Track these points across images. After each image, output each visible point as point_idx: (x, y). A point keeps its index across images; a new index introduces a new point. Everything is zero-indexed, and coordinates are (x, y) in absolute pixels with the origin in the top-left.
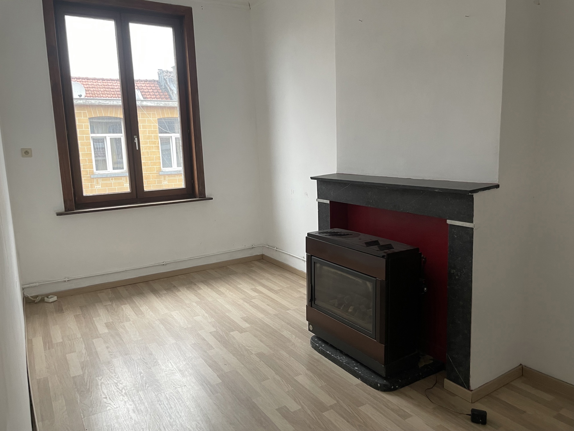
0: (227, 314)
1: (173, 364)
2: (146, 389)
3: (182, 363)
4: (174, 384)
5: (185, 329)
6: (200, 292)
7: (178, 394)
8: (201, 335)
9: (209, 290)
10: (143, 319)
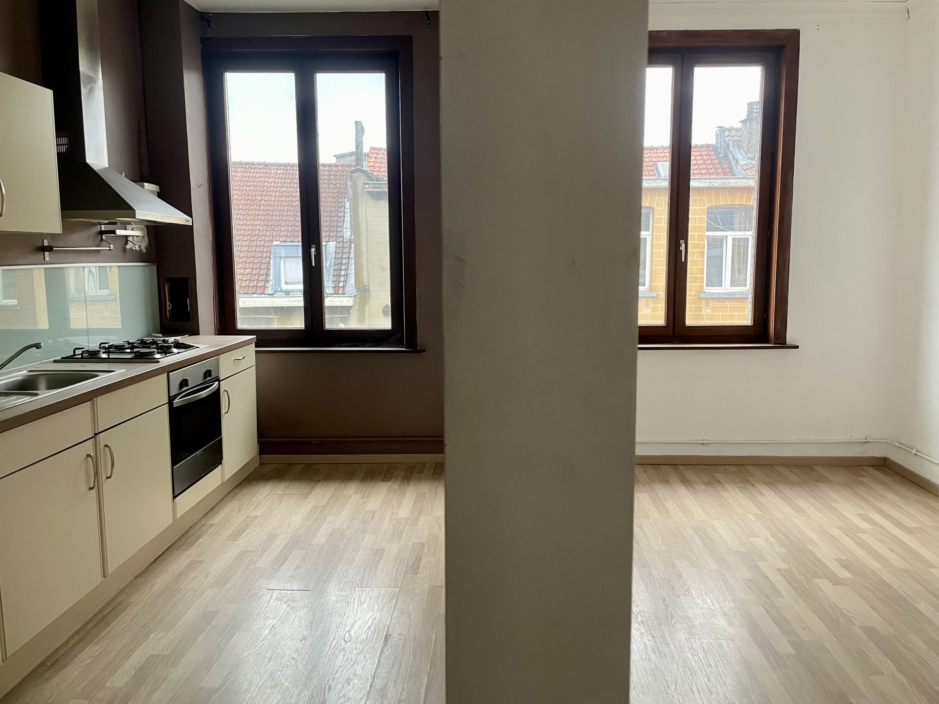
0: (810, 547)
1: (714, 600)
2: (672, 624)
3: (728, 604)
4: (715, 631)
5: (735, 552)
6: (762, 499)
7: (721, 648)
8: (761, 569)
9: (779, 499)
10: (669, 521)
